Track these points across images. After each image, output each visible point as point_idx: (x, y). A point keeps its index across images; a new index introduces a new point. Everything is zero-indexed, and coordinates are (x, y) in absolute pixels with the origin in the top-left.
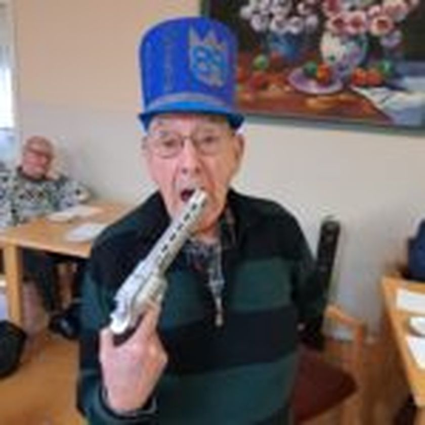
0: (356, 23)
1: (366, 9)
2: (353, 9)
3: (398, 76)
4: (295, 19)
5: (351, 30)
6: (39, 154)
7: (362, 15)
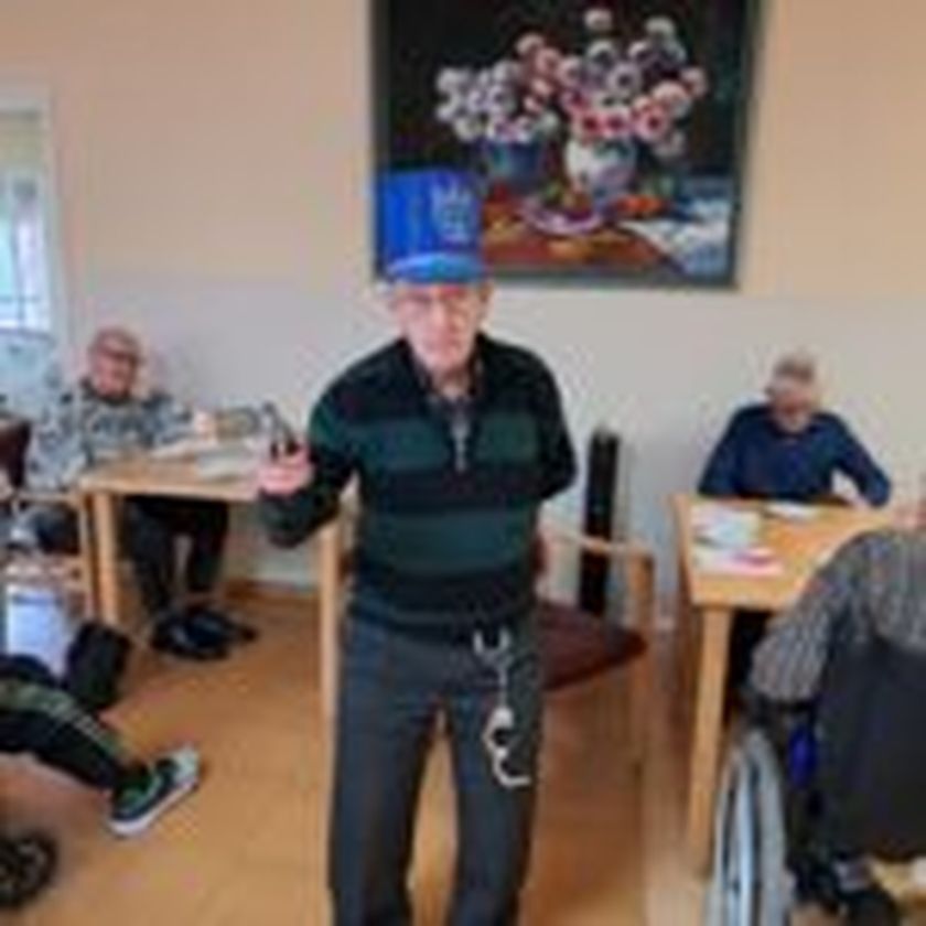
0: (616, 123)
1: (627, 102)
2: (609, 102)
3: (686, 200)
4: (523, 121)
5: (608, 134)
6: (118, 356)
7: (623, 111)
